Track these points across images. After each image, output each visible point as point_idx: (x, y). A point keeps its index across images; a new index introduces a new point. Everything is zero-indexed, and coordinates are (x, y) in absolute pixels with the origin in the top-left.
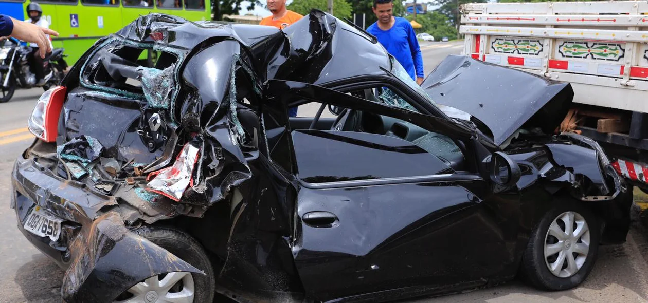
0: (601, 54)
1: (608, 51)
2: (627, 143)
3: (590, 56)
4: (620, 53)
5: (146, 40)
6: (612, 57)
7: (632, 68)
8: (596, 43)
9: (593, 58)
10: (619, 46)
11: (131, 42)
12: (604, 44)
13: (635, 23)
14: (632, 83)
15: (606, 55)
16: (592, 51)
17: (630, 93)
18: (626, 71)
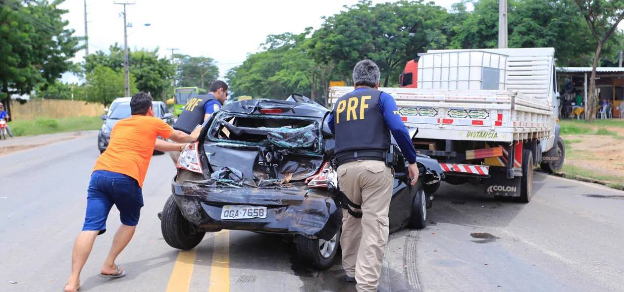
0: (425, 114)
1: (428, 112)
2: (444, 155)
3: (419, 115)
4: (435, 113)
5: (254, 113)
6: (431, 115)
7: (443, 120)
8: (421, 108)
9: (420, 115)
10: (434, 109)
11: (241, 115)
12: (426, 108)
13: (444, 99)
14: (444, 126)
15: (428, 114)
16: (419, 112)
17: (444, 131)
18: (441, 121)
